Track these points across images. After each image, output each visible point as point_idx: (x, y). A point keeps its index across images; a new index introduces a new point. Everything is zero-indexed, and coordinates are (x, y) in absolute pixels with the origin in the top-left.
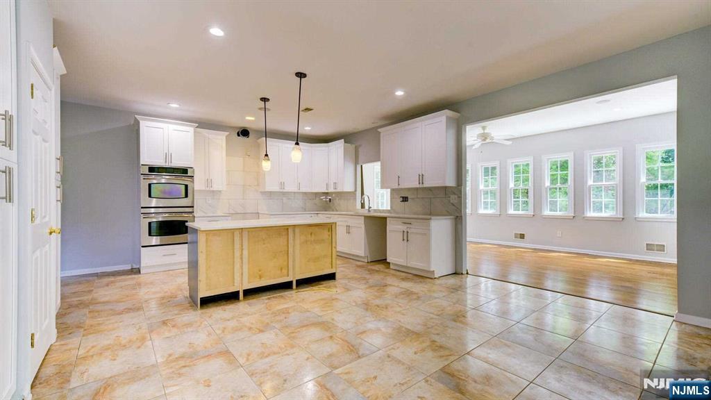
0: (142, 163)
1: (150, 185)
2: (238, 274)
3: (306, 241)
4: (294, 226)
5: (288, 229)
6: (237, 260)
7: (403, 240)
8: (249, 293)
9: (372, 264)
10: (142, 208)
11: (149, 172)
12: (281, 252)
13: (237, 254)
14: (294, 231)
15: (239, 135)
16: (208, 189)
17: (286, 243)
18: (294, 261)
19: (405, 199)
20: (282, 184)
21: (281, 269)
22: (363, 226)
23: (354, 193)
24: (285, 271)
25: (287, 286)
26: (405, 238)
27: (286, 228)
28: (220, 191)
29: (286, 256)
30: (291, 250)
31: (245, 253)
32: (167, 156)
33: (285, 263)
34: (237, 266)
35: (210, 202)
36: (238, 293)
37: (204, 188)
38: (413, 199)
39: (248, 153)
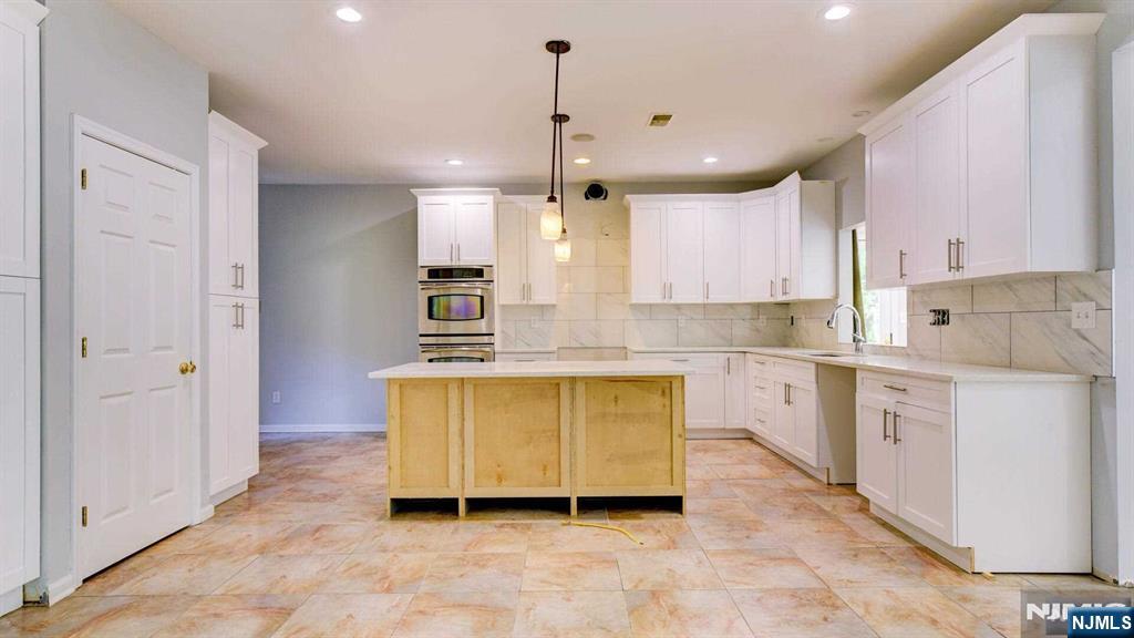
0: (420, 264)
1: (430, 299)
2: (456, 468)
3: (604, 415)
4: (573, 380)
5: (558, 384)
6: (454, 439)
7: (885, 437)
8: (479, 506)
9: (839, 488)
10: (421, 335)
11: (429, 277)
12: (544, 431)
13: (454, 427)
14: (573, 389)
15: (587, 198)
16: (525, 302)
17: (555, 414)
18: (573, 455)
19: (942, 317)
20: (668, 289)
21: (545, 468)
22: (813, 387)
23: (833, 303)
24: (552, 475)
25: (558, 506)
26: (890, 432)
27: (554, 385)
28: (554, 306)
29: (556, 444)
30: (565, 433)
31: (469, 426)
32: (455, 249)
33: (555, 457)
34: (454, 450)
35: (536, 326)
36: (454, 502)
37: (518, 302)
38: (961, 316)
39: (606, 230)
